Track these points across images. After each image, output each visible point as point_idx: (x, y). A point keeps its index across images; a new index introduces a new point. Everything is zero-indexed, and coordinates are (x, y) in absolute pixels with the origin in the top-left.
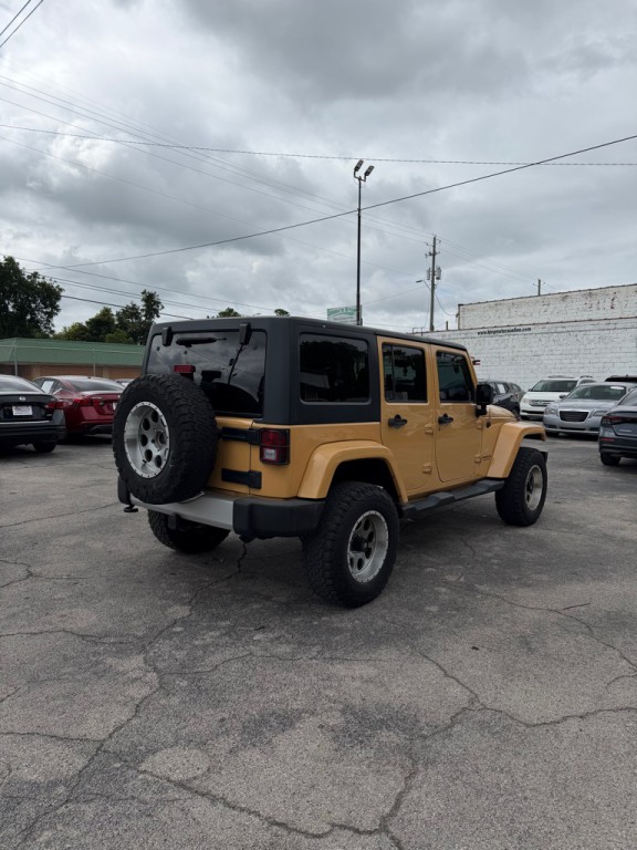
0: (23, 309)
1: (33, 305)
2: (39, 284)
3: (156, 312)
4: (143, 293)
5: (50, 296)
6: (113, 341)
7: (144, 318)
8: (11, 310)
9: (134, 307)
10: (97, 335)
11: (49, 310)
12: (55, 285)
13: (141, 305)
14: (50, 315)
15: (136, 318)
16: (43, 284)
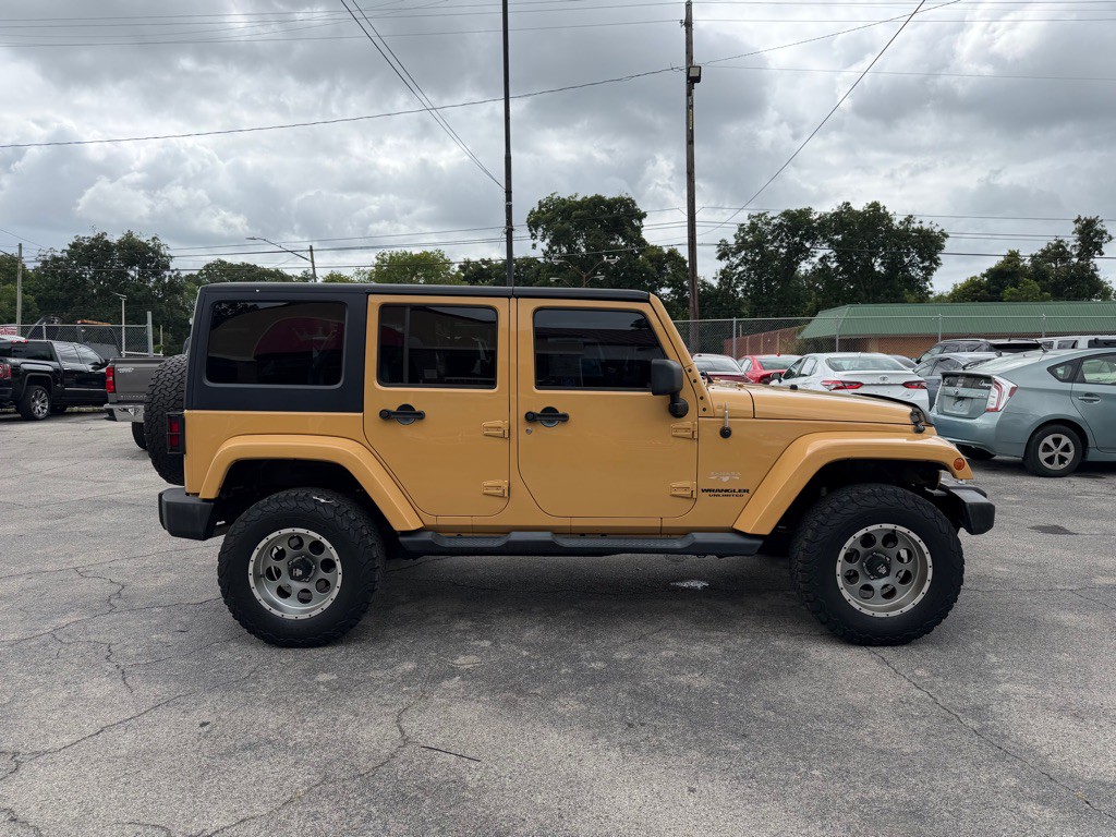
0: (894, 265)
1: (906, 260)
2: (914, 231)
3: (1098, 247)
4: (1076, 222)
5: (929, 245)
6: (1015, 299)
7: (1075, 260)
8: (877, 269)
9: (1059, 244)
10: (998, 292)
11: (927, 264)
12: (937, 230)
13: (1071, 241)
14: (929, 271)
15: (1064, 260)
16: (919, 231)
